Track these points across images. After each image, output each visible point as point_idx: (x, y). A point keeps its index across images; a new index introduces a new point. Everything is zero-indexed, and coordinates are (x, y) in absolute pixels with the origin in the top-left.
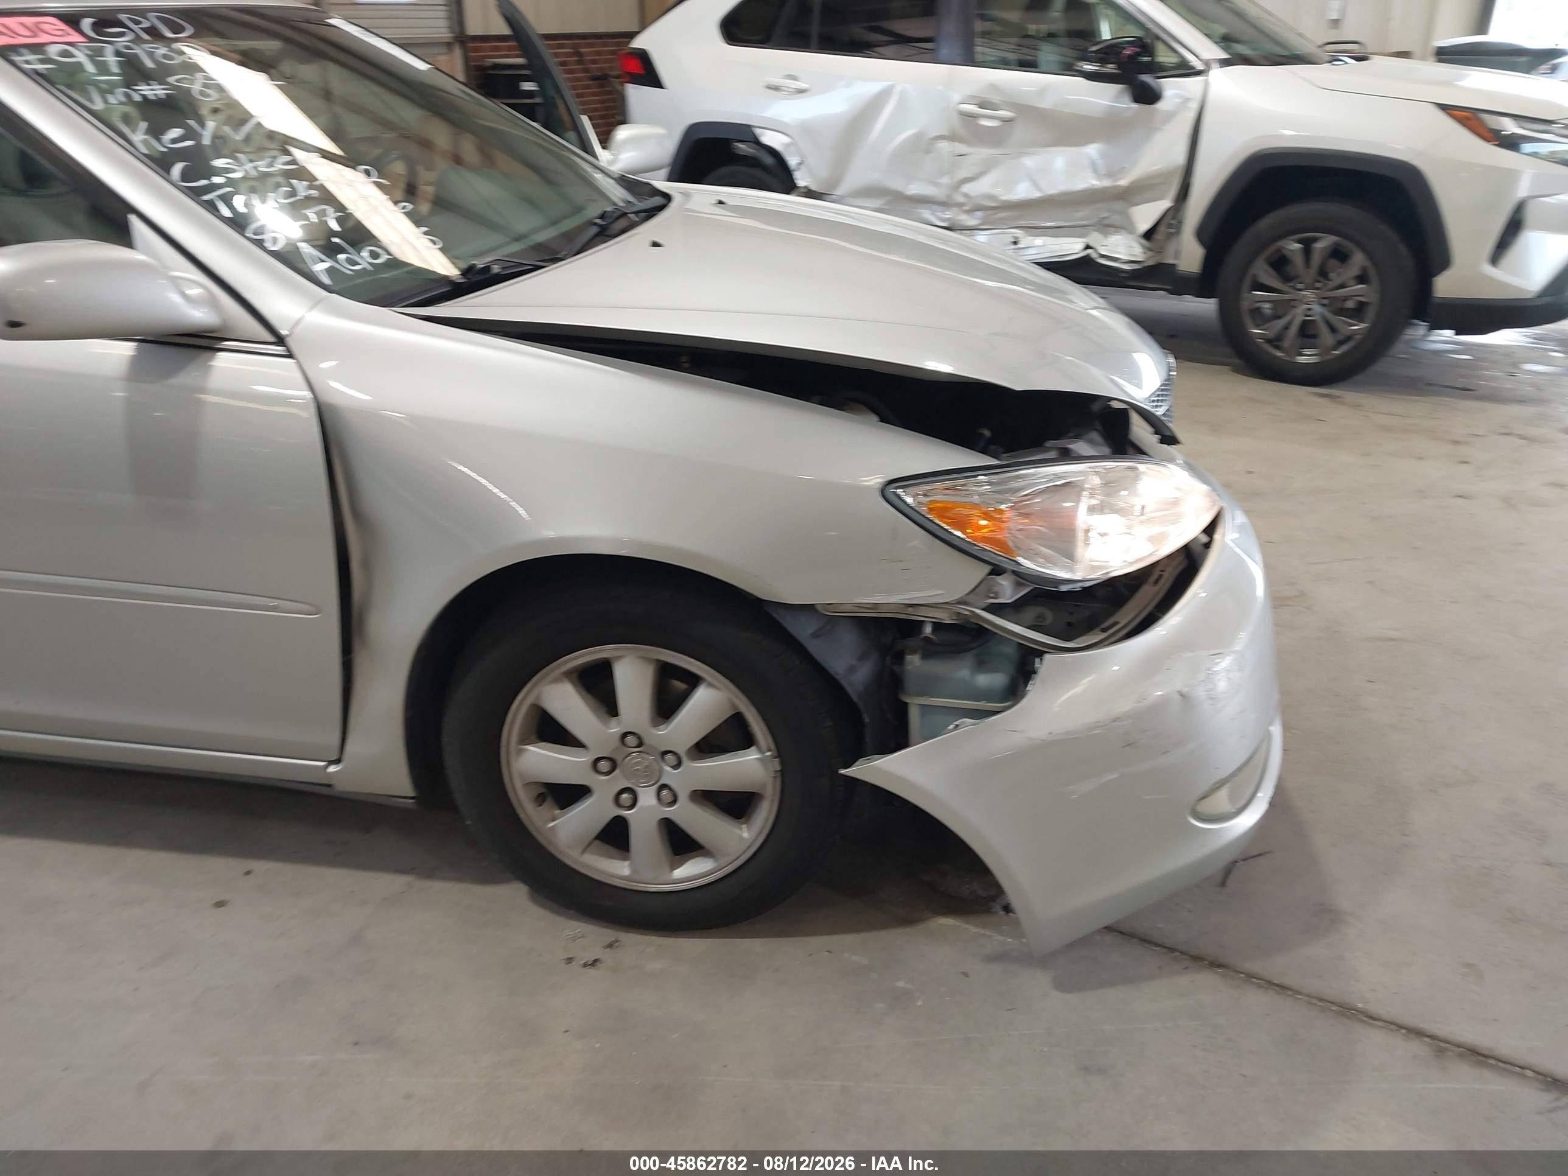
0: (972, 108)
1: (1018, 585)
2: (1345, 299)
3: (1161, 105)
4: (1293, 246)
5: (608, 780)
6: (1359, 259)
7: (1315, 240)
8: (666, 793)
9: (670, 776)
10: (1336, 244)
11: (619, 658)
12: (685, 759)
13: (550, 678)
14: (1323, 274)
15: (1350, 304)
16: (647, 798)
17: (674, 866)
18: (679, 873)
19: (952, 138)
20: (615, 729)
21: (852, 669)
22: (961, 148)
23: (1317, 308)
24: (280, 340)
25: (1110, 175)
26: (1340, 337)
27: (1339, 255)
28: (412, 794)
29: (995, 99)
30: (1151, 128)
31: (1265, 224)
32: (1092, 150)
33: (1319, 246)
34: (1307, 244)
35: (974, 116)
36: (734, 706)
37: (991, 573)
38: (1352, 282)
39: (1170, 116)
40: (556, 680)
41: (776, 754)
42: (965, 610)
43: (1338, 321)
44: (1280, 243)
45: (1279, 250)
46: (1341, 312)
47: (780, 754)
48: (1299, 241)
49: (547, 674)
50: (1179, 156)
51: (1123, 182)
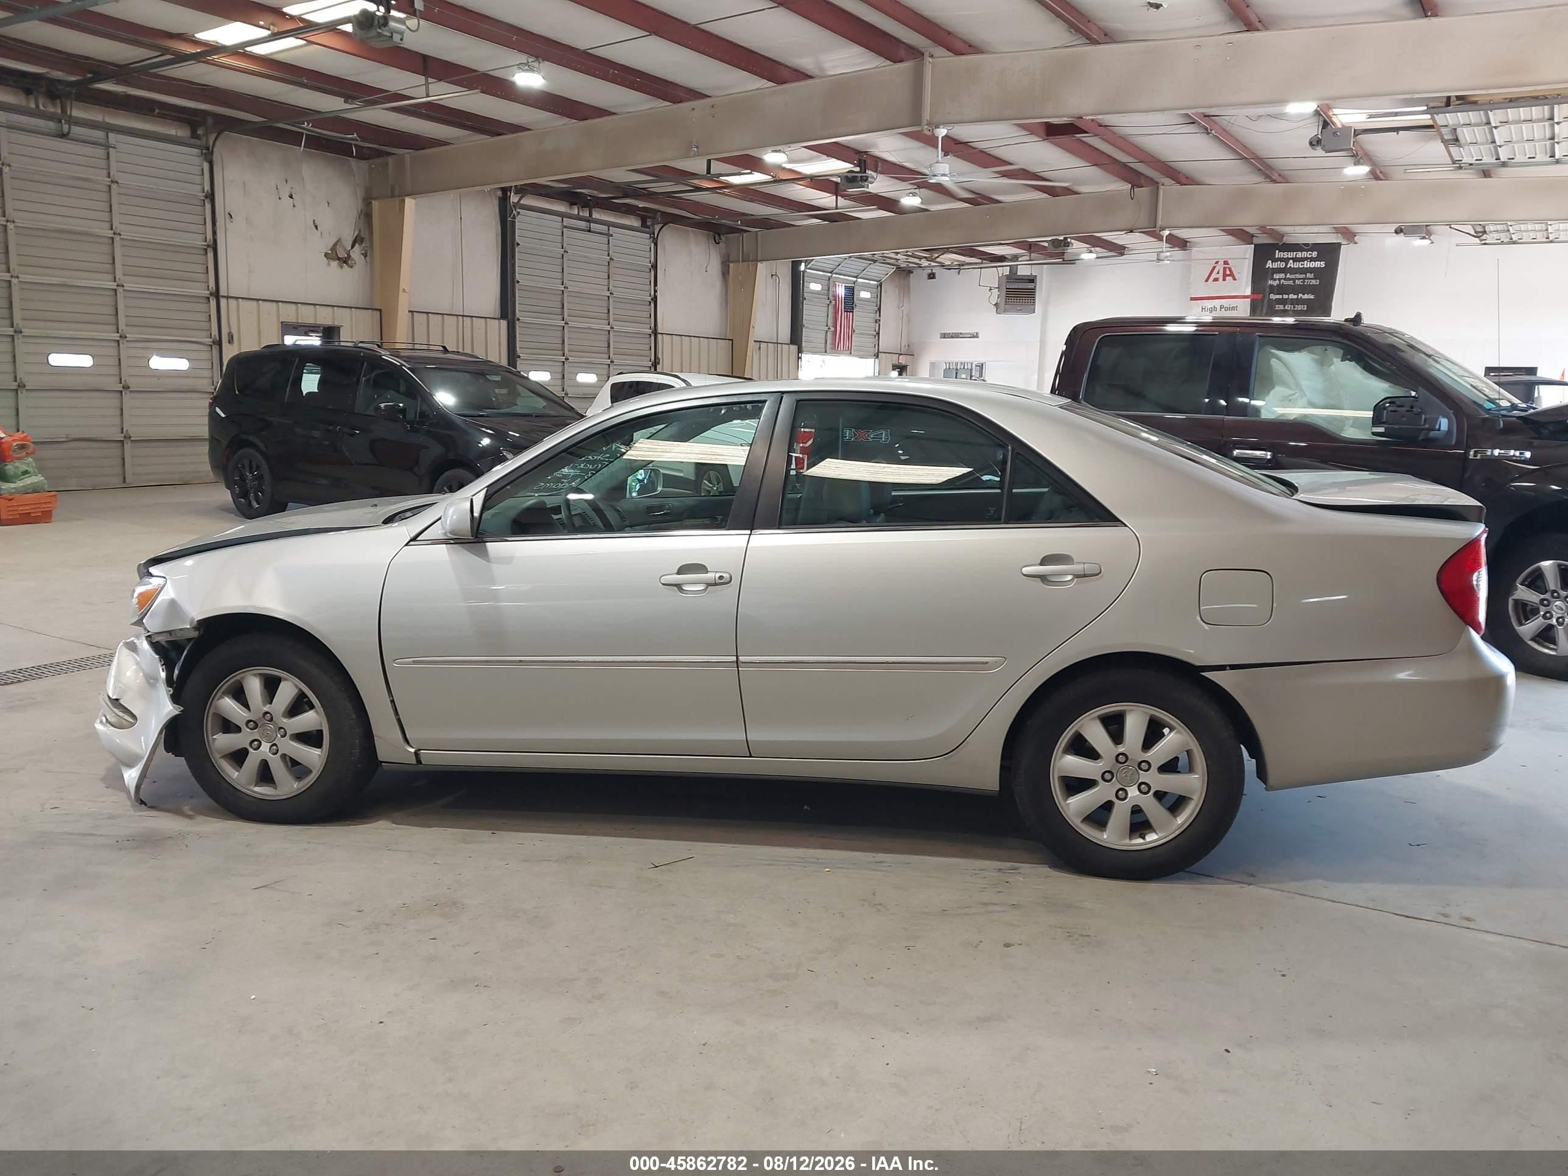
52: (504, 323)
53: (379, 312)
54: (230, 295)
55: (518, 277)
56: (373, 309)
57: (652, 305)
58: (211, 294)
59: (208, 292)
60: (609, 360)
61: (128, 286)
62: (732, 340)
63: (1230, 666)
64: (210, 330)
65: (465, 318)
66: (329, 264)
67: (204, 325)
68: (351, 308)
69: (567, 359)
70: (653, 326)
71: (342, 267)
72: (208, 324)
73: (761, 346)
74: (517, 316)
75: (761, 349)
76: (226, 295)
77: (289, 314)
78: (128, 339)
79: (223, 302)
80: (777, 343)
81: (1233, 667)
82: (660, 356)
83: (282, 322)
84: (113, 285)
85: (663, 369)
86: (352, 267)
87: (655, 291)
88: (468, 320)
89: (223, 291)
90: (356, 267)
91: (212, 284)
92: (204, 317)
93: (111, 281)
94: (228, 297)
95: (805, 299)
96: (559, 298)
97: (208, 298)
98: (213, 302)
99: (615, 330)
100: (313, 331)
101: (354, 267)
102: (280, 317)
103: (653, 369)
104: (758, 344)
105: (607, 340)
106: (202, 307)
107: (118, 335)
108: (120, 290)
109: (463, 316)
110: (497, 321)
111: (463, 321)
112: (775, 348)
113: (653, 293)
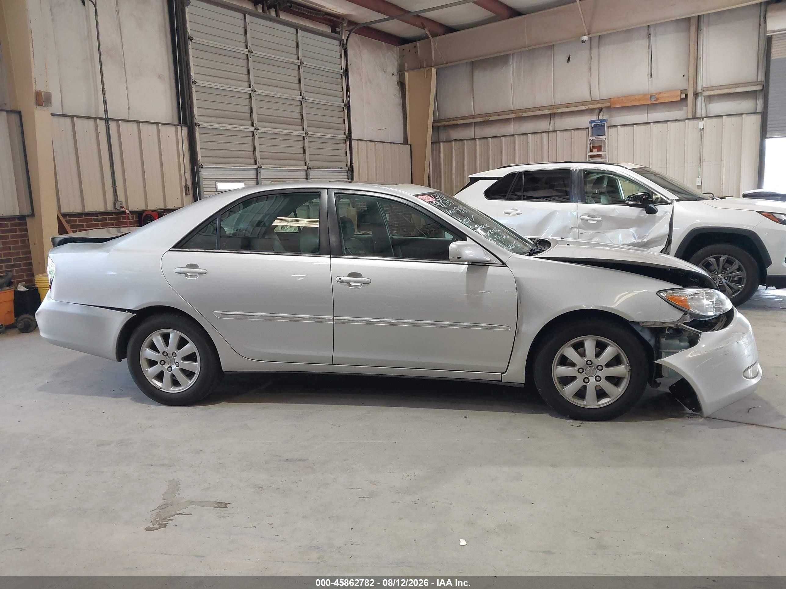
0: (587, 217)
1: (690, 318)
2: (735, 277)
3: (657, 214)
4: (712, 260)
5: (582, 375)
6: (737, 264)
7: (721, 257)
8: (598, 378)
9: (599, 373)
10: (728, 258)
11: (586, 340)
12: (604, 367)
13: (567, 346)
14: (724, 269)
15: (736, 279)
16: (592, 380)
17: (598, 401)
18: (600, 402)
19: (578, 227)
20: (585, 359)
21: (650, 340)
22: (582, 231)
23: (724, 280)
24: (503, 263)
25: (639, 238)
26: (734, 291)
27: (729, 262)
28: (524, 382)
29: (595, 214)
30: (654, 222)
31: (701, 252)
32: (632, 230)
33: (722, 259)
34: (717, 259)
35: (587, 220)
36: (618, 352)
37: (684, 314)
38: (736, 271)
39: (661, 218)
40: (569, 347)
41: (629, 365)
42: (678, 324)
43: (733, 285)
44: (707, 259)
45: (707, 260)
46: (733, 281)
47: (631, 365)
48: (714, 258)
49: (566, 345)
50: (666, 230)
51: (646, 240)
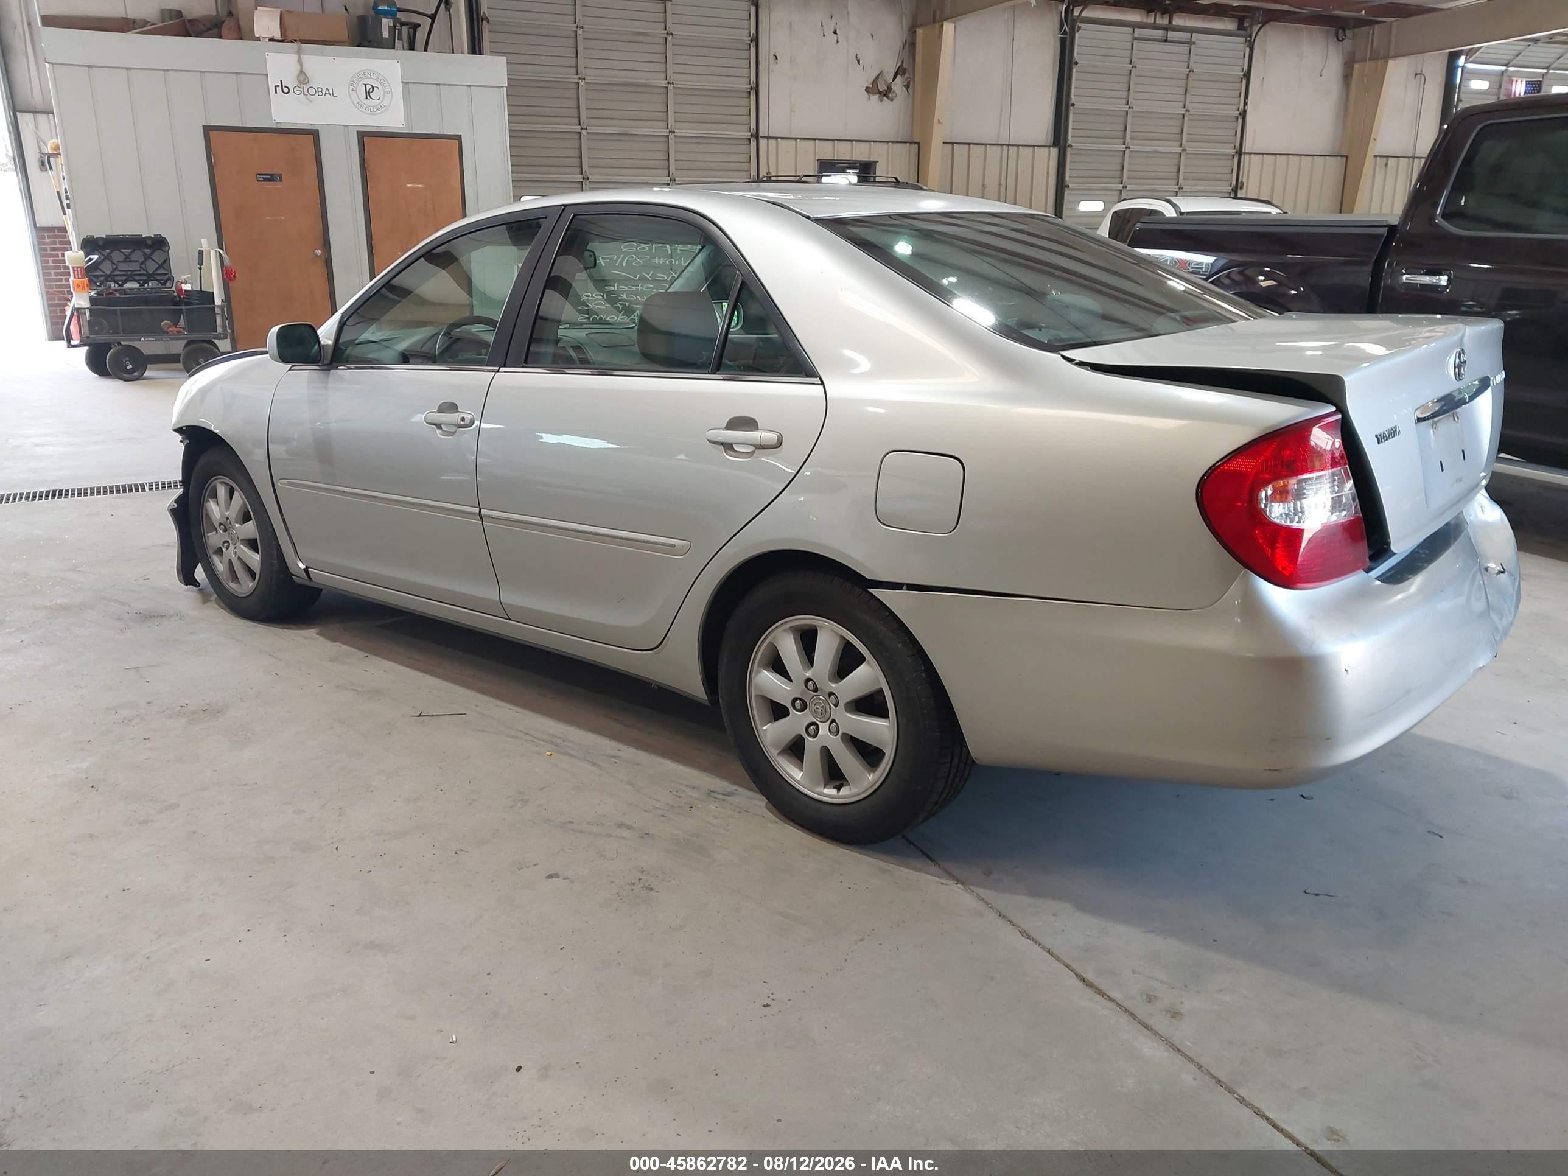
52: (1054, 151)
53: (917, 146)
54: (770, 135)
55: (1073, 99)
56: (911, 143)
57: (1240, 121)
58: (752, 135)
59: (750, 134)
60: (1178, 187)
61: (678, 132)
62: (1347, 157)
63: (907, 585)
64: (750, 170)
65: (1010, 147)
66: (869, 98)
67: (744, 166)
68: (888, 142)
69: (1125, 187)
70: (1238, 145)
71: (881, 101)
72: (748, 164)
73: (1389, 162)
74: (1069, 142)
75: (1388, 167)
76: (767, 135)
77: (827, 152)
78: (677, 182)
79: (763, 142)
80: (1414, 158)
81: (911, 587)
82: (1245, 180)
83: (818, 160)
84: (665, 132)
85: (1246, 194)
86: (892, 100)
87: (1245, 104)
88: (1013, 150)
89: (763, 132)
90: (896, 100)
91: (753, 126)
92: (744, 158)
93: (665, 129)
94: (768, 138)
95: (1461, 101)
96: (1122, 120)
97: (750, 139)
98: (753, 143)
99: (1188, 152)
100: (850, 168)
101: (894, 101)
102: (817, 155)
103: (1232, 196)
104: (1385, 159)
105: (1177, 163)
106: (744, 148)
107: (669, 178)
108: (672, 136)
109: (1008, 145)
110: (1046, 149)
111: (1008, 150)
112: (1409, 164)
113: (1241, 107)
